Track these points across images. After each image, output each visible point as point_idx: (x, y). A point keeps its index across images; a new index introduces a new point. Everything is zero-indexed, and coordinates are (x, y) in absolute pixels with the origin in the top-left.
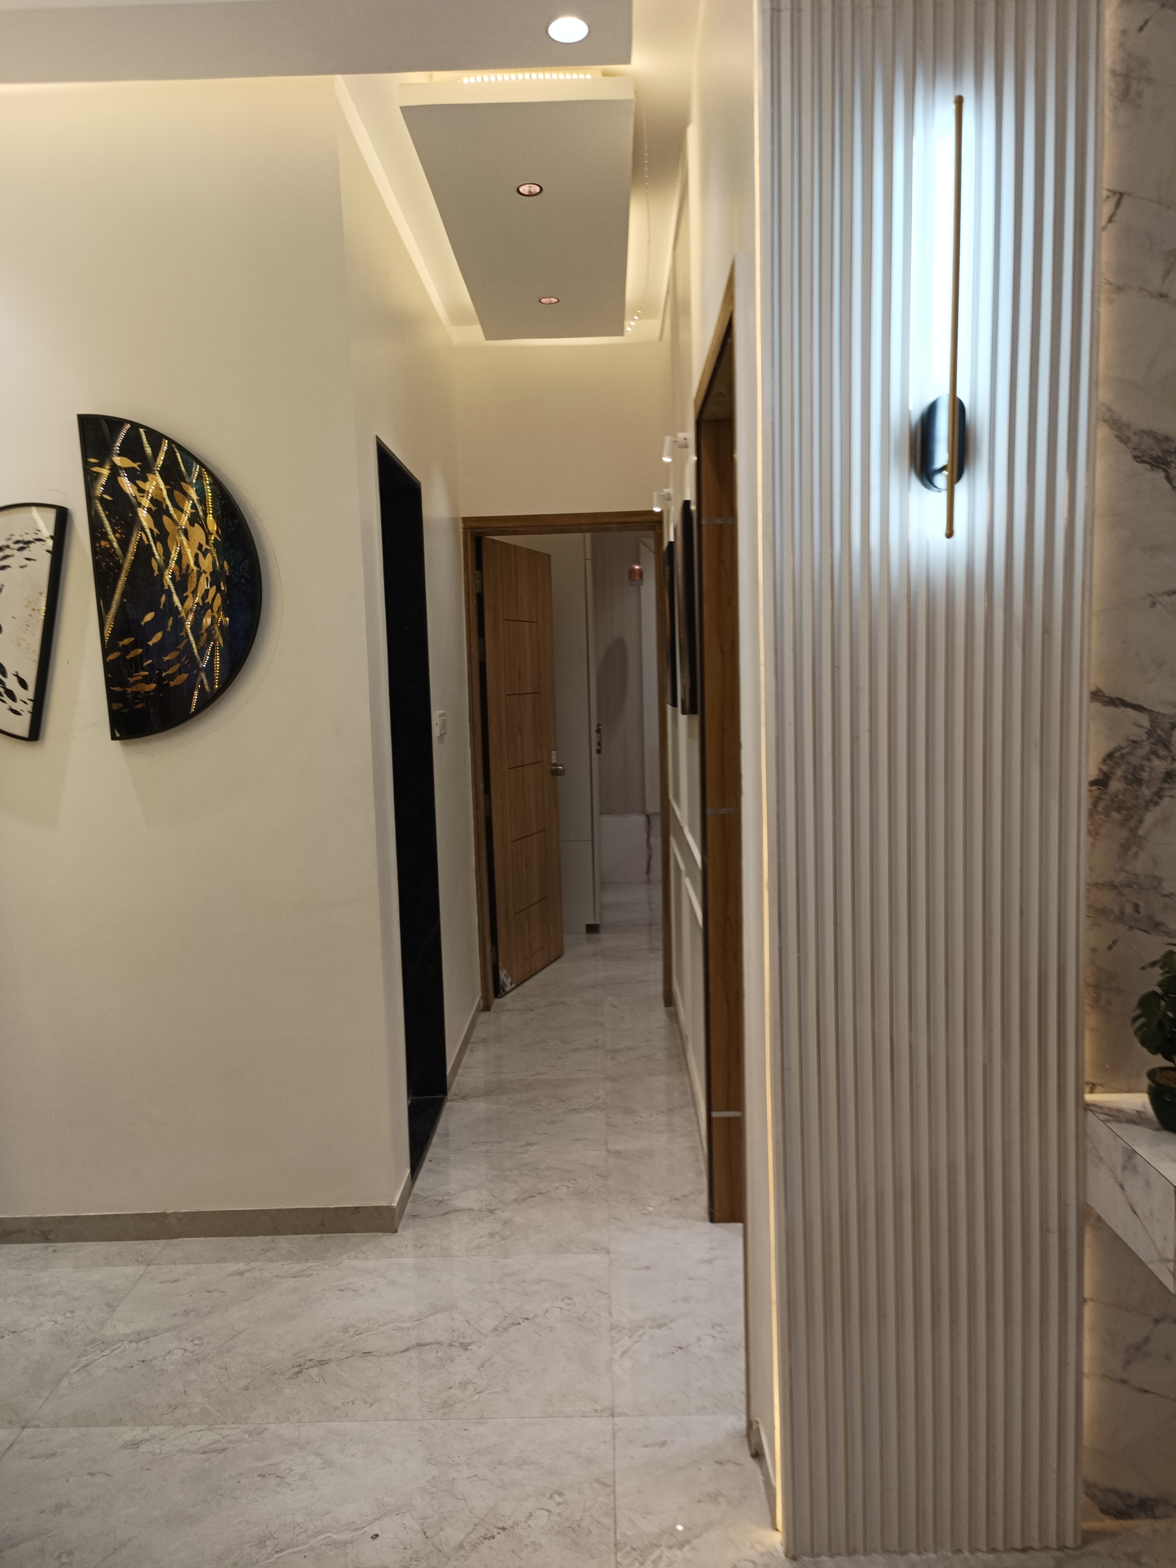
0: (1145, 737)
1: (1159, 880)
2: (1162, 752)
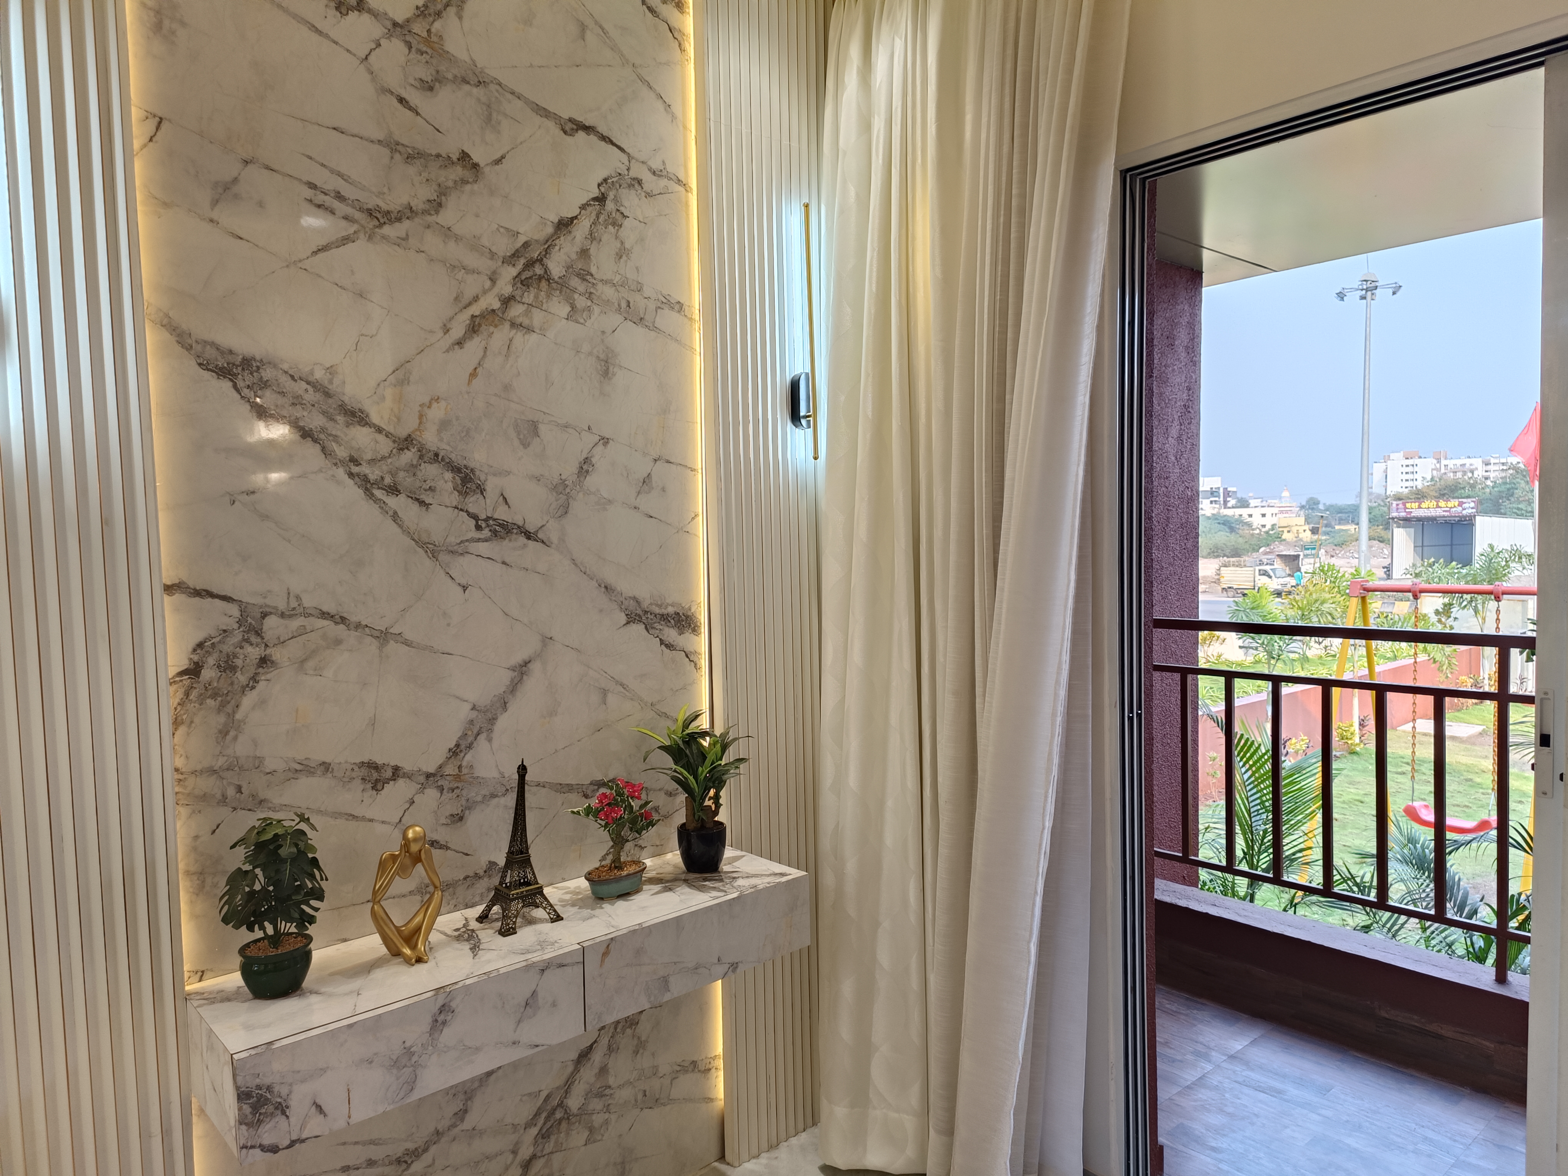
0: (236, 626)
1: (261, 759)
2: (254, 639)
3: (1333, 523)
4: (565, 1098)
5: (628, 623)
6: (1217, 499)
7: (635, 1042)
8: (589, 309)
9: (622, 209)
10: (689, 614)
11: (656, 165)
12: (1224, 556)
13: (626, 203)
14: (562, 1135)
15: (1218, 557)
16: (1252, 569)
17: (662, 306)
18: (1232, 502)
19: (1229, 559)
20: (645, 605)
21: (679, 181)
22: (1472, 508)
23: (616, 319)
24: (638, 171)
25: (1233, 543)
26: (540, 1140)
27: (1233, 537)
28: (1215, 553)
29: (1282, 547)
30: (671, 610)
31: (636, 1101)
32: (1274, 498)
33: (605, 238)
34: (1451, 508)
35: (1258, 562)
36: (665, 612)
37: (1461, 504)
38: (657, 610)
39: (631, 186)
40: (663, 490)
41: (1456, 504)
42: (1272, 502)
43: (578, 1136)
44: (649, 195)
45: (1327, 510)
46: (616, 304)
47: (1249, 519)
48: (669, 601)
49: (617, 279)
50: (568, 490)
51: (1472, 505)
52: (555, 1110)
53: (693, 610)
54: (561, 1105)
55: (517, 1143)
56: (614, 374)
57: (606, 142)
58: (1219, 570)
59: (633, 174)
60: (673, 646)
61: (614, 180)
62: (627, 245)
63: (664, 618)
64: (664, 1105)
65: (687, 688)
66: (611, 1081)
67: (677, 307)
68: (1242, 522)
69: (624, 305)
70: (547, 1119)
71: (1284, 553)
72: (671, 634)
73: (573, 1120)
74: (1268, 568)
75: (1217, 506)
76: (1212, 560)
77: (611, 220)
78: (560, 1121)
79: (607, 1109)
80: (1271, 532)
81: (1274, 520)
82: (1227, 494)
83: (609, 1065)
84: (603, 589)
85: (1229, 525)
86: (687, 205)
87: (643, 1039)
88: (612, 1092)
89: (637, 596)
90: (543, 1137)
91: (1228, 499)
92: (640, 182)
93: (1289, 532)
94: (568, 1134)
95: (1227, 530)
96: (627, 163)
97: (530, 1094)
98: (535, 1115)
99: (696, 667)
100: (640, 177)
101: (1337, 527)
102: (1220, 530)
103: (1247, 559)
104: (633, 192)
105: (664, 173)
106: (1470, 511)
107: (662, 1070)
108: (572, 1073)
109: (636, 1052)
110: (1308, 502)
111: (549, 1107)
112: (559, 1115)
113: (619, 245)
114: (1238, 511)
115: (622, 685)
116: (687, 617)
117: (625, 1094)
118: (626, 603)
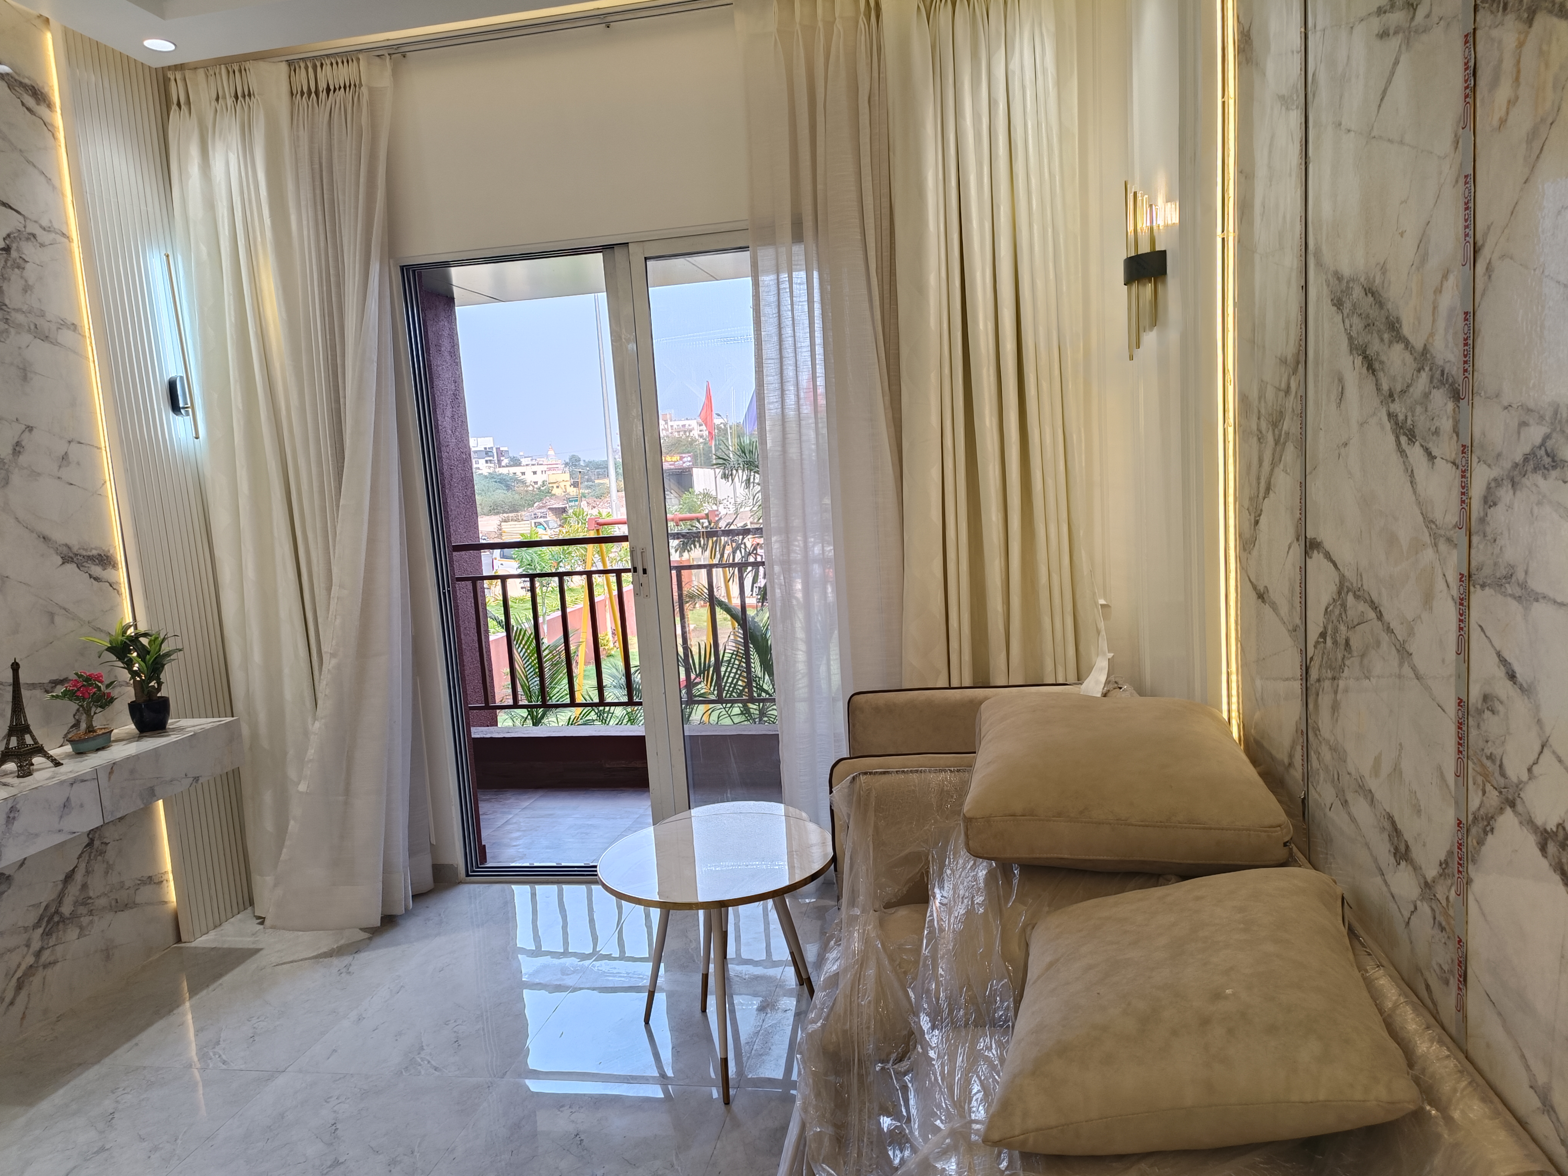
3: (593, 478)
4: (60, 907)
5: (63, 563)
6: (491, 458)
7: (105, 866)
8: (7, 331)
9: (23, 256)
10: (109, 555)
11: (45, 223)
12: (504, 512)
13: (26, 252)
14: (61, 933)
15: (498, 513)
16: (528, 522)
17: (61, 327)
18: (505, 461)
19: (507, 515)
20: (75, 550)
21: (63, 235)
22: (690, 462)
23: (27, 338)
24: (32, 228)
25: (511, 500)
26: (45, 937)
27: (509, 494)
28: (495, 510)
29: (553, 502)
30: (94, 552)
31: (111, 906)
32: (541, 456)
33: (13, 277)
34: (675, 462)
35: (533, 516)
36: (91, 554)
37: (681, 458)
38: (84, 553)
39: (28, 239)
40: (78, 464)
41: (678, 458)
42: (540, 461)
43: (72, 933)
44: (42, 245)
45: (587, 466)
46: (27, 327)
47: (523, 477)
48: (93, 546)
49: (25, 308)
50: (6, 467)
51: (689, 459)
52: (53, 916)
53: (111, 552)
54: (57, 912)
55: (29, 939)
56: (31, 379)
57: (6, 207)
58: (500, 525)
59: (29, 230)
60: (99, 579)
61: (16, 235)
62: (30, 283)
63: (91, 558)
64: (131, 908)
65: (113, 608)
66: (91, 894)
67: (72, 327)
68: (516, 480)
69: (32, 327)
70: (48, 922)
71: (554, 506)
72: (96, 570)
73: (68, 922)
74: (541, 520)
75: (492, 465)
76: (493, 517)
77: (16, 265)
78: (58, 923)
79: (91, 913)
80: (542, 488)
81: (544, 477)
82: (500, 453)
83: (89, 883)
84: (42, 539)
85: (506, 483)
86: (71, 252)
87: (111, 862)
88: (92, 901)
89: (68, 543)
90: (47, 935)
91: (502, 458)
92: (34, 236)
93: (558, 487)
94: (64, 931)
95: (504, 488)
96: (23, 222)
97: (33, 906)
98: (39, 920)
99: (119, 593)
100: (34, 232)
101: (597, 481)
102: (497, 489)
103: (523, 513)
104: (30, 243)
105: (52, 229)
106: (688, 464)
107: (127, 884)
108: (62, 889)
109: (107, 873)
110: (570, 459)
111: (49, 914)
112: (56, 919)
113: (23, 282)
114: (513, 470)
115: (65, 609)
116: (107, 557)
117: (103, 902)
118: (60, 548)
